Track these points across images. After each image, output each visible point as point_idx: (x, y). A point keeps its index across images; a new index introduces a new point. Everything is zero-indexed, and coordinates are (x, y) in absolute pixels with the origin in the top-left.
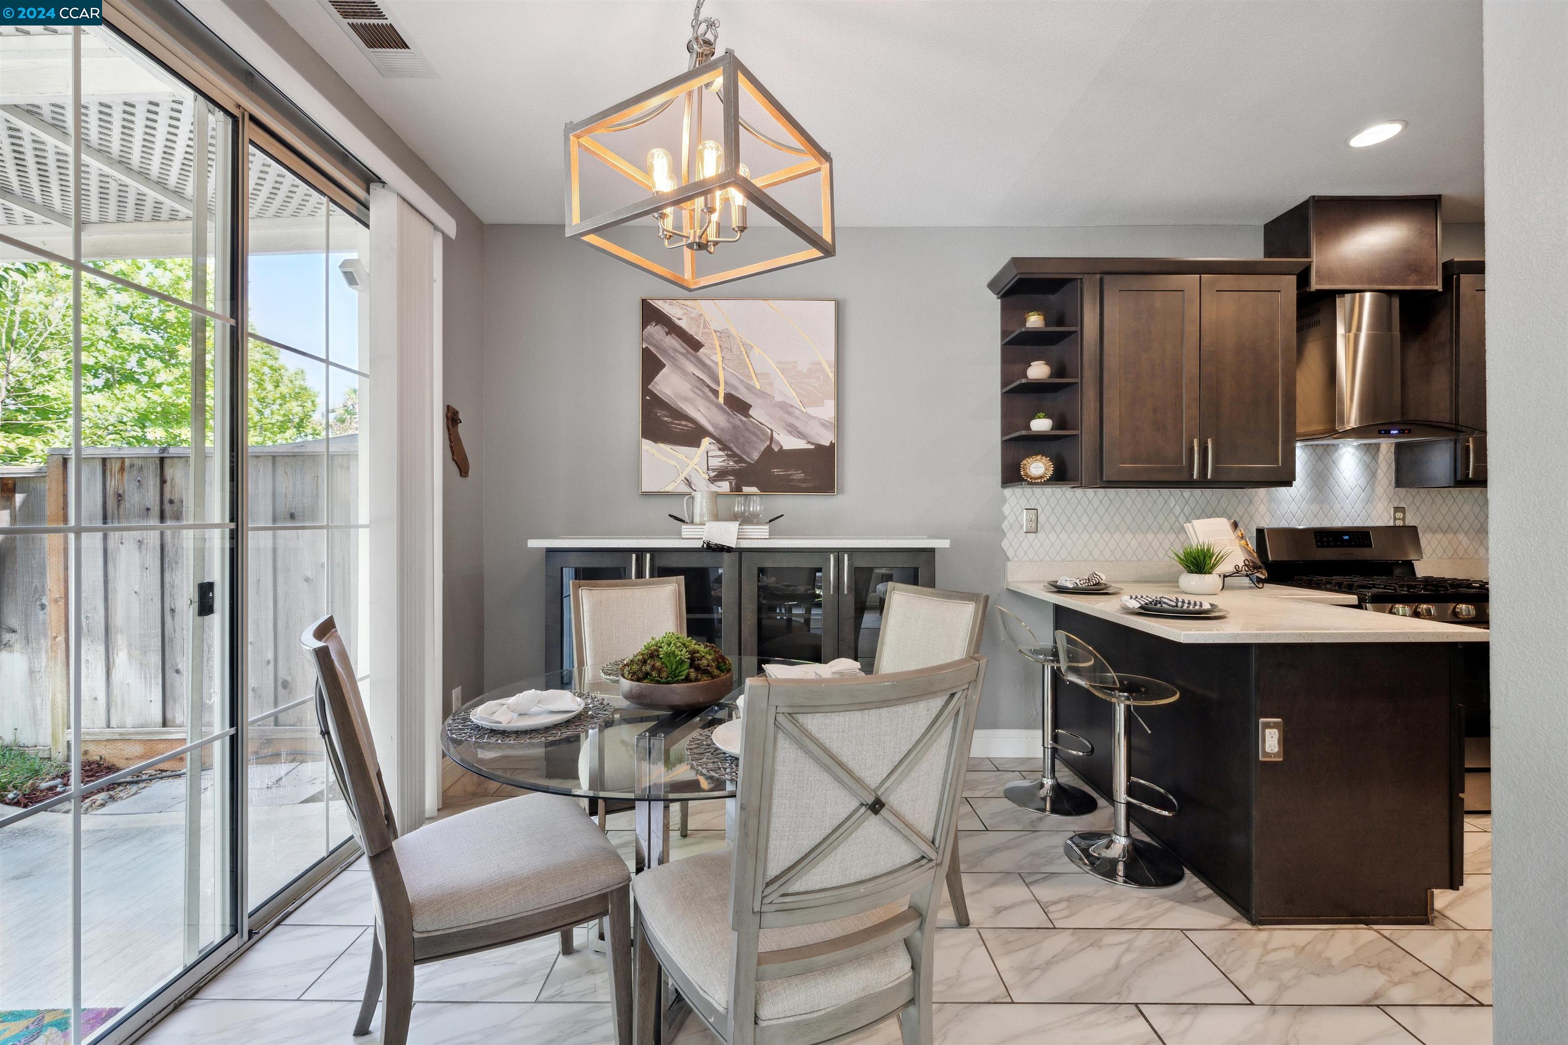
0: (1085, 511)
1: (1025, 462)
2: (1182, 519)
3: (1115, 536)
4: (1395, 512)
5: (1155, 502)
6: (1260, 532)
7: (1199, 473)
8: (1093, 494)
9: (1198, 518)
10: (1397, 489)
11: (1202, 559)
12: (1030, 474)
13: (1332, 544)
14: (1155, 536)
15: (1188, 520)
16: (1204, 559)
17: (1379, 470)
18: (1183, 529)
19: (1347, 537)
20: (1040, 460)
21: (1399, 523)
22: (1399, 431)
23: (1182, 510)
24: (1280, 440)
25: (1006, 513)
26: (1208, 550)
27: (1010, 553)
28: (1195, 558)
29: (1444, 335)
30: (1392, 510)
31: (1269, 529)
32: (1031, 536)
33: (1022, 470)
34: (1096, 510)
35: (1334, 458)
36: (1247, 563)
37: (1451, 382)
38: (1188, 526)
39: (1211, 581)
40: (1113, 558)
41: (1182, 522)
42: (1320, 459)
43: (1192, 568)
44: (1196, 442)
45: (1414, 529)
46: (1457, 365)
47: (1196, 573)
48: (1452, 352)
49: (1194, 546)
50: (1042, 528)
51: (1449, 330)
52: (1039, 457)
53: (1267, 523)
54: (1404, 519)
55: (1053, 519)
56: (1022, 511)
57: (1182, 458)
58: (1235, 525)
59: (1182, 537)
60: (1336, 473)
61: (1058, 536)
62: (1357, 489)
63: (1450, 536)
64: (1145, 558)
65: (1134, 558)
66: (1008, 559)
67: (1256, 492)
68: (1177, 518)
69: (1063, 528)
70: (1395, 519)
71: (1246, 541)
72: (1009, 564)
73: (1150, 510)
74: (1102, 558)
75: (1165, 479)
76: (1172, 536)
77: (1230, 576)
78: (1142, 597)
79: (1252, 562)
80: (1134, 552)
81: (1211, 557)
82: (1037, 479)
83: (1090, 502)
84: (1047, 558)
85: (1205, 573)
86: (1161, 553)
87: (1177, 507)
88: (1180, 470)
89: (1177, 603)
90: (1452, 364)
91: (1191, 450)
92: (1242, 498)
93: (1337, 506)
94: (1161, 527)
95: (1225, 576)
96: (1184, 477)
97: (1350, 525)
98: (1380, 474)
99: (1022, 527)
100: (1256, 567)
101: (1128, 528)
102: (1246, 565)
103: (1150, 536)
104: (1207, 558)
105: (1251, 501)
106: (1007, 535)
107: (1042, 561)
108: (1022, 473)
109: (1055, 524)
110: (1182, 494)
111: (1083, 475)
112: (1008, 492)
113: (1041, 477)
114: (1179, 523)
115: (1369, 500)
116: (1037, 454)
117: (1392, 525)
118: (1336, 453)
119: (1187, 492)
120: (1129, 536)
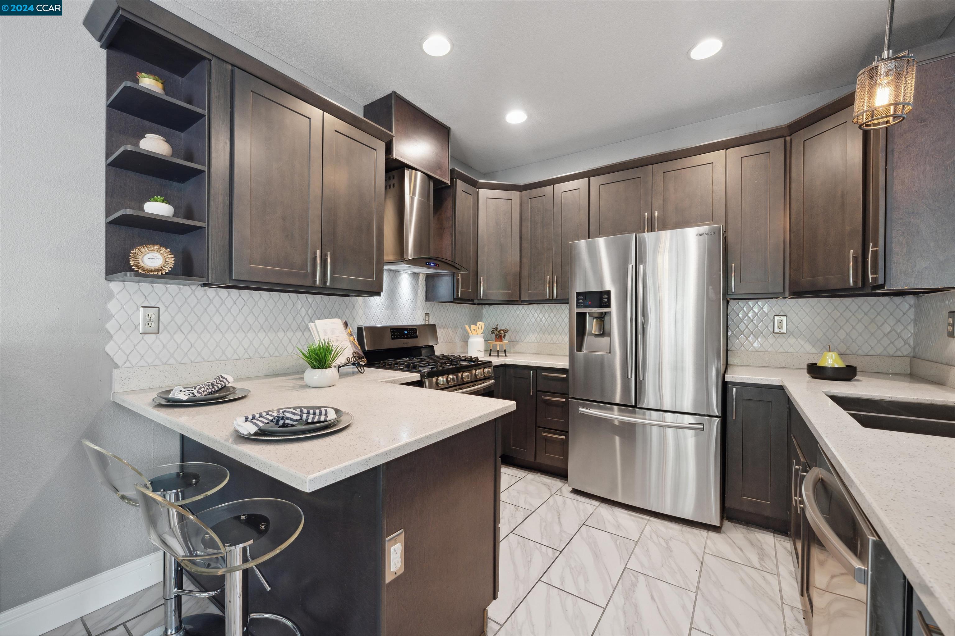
0: (218, 311)
1: (136, 250)
2: (306, 319)
3: (249, 335)
4: (425, 316)
5: (285, 305)
6: (360, 329)
7: (321, 280)
8: (227, 294)
9: (319, 319)
10: (426, 302)
11: (323, 356)
12: (142, 264)
13: (399, 336)
14: (285, 334)
15: (311, 321)
16: (325, 355)
17: (419, 290)
18: (307, 328)
19: (406, 332)
20: (159, 251)
21: (427, 323)
22: (435, 264)
23: (307, 312)
24: (375, 261)
25: (113, 312)
26: (328, 345)
27: (118, 359)
28: (317, 355)
29: (449, 213)
30: (424, 314)
31: (366, 328)
32: (150, 338)
33: (131, 259)
34: (229, 311)
35: (399, 280)
36: (355, 355)
37: (452, 240)
38: (311, 325)
39: (330, 373)
40: (246, 356)
41: (307, 322)
42: (392, 279)
43: (315, 364)
44: (318, 252)
45: (434, 326)
46: (455, 231)
47: (319, 368)
48: (453, 223)
49: (317, 343)
50: (165, 327)
51: (451, 210)
52: (156, 247)
53: (364, 323)
54: (429, 320)
55: (179, 319)
56: (138, 309)
57: (307, 266)
58: (346, 325)
59: (307, 334)
60: (400, 290)
61: (185, 337)
62: (409, 302)
63: (446, 330)
64: (277, 354)
65: (267, 354)
66: (116, 366)
67: (357, 300)
68: (303, 318)
69: (192, 328)
70: (425, 320)
71: (353, 337)
72: (116, 372)
73: (281, 312)
74: (235, 357)
75: (293, 283)
76: (299, 334)
77: (344, 366)
78: (261, 416)
79: (358, 354)
80: (267, 349)
81: (330, 354)
82: (152, 271)
83: (223, 302)
84: (172, 361)
85: (326, 368)
86: (290, 349)
87: (303, 309)
88: (305, 276)
89: (301, 416)
90: (452, 229)
91: (315, 259)
92: (349, 304)
93: (400, 311)
94: (290, 326)
95: (340, 367)
96: (309, 283)
97: (406, 324)
98: (419, 292)
99: (137, 327)
100: (360, 358)
101: (262, 327)
102: (354, 357)
103: (281, 334)
104: (328, 355)
105: (354, 307)
106: (115, 337)
107: (165, 364)
108: (132, 263)
109: (182, 324)
110: (307, 299)
111: (210, 271)
112: (115, 286)
113: (158, 270)
114: (305, 322)
115: (414, 309)
116: (154, 244)
117: (424, 324)
118: (400, 277)
119: (310, 297)
120: (261, 335)
